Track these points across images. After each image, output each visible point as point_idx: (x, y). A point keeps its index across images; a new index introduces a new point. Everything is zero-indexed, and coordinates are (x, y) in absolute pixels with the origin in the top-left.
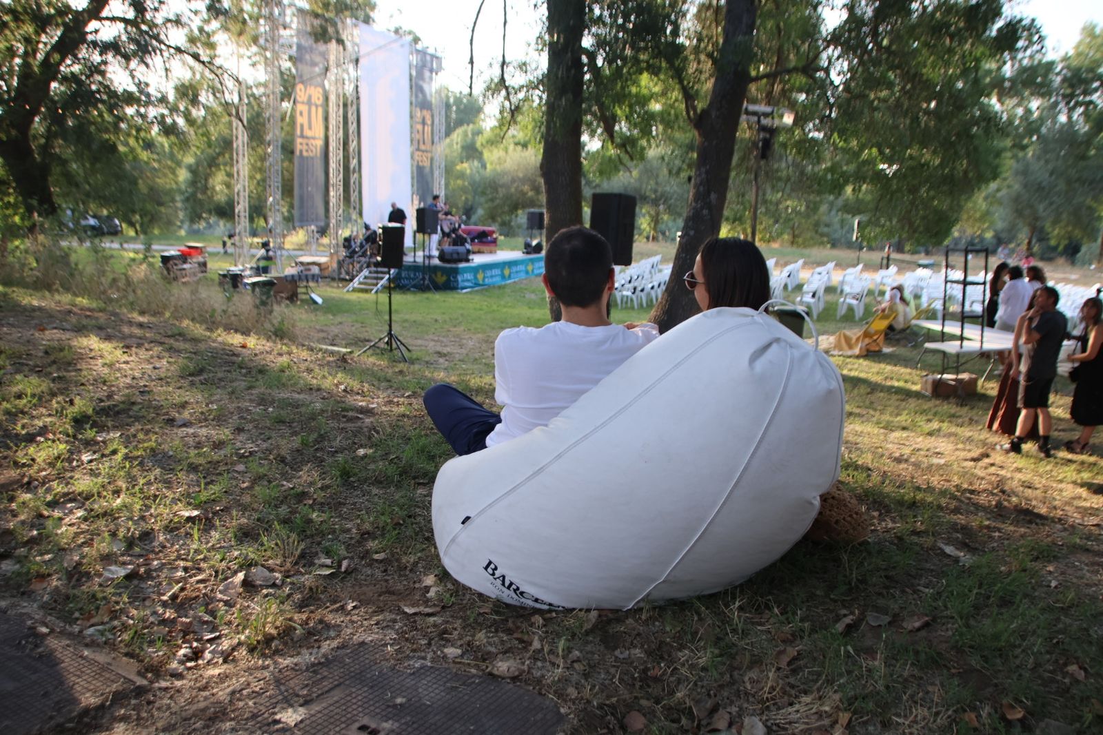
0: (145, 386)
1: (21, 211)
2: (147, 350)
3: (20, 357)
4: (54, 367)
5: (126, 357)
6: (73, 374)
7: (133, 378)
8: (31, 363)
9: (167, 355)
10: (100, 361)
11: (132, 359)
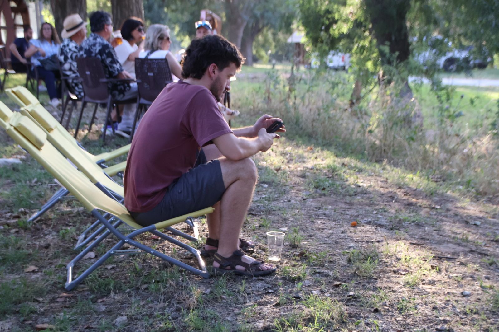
0: (445, 322)
1: (375, 55)
2: (461, 264)
3: (322, 265)
4: (353, 283)
5: (433, 275)
6: (371, 293)
7: (435, 308)
8: (331, 273)
9: (483, 273)
10: (402, 279)
11: (439, 277)
